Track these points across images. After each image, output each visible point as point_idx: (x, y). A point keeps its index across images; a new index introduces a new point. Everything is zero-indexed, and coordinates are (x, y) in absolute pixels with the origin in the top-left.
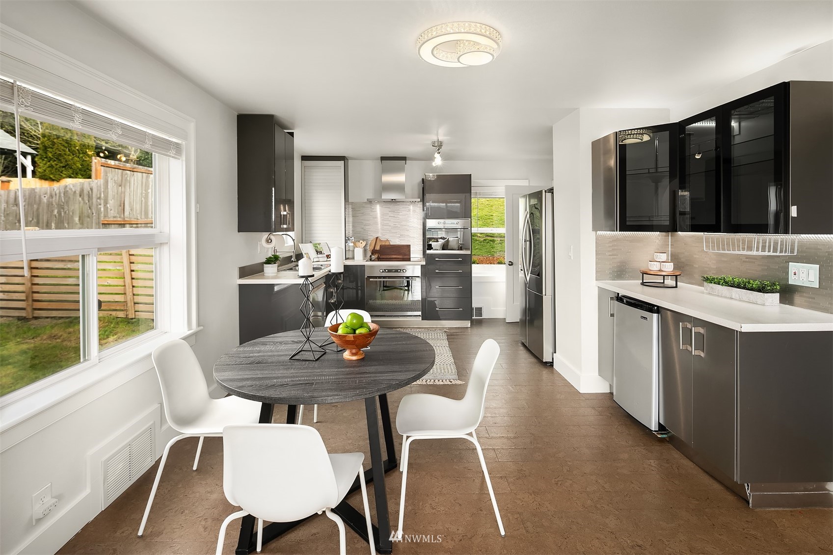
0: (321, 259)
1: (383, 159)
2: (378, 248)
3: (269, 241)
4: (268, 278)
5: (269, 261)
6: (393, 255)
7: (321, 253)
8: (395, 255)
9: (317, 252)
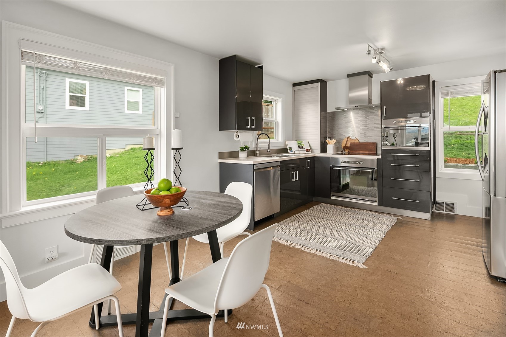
0: (301, 152)
1: (349, 76)
2: (348, 145)
3: (238, 136)
4: (241, 160)
5: (242, 149)
6: (360, 150)
7: (302, 147)
8: (362, 150)
9: (299, 147)
